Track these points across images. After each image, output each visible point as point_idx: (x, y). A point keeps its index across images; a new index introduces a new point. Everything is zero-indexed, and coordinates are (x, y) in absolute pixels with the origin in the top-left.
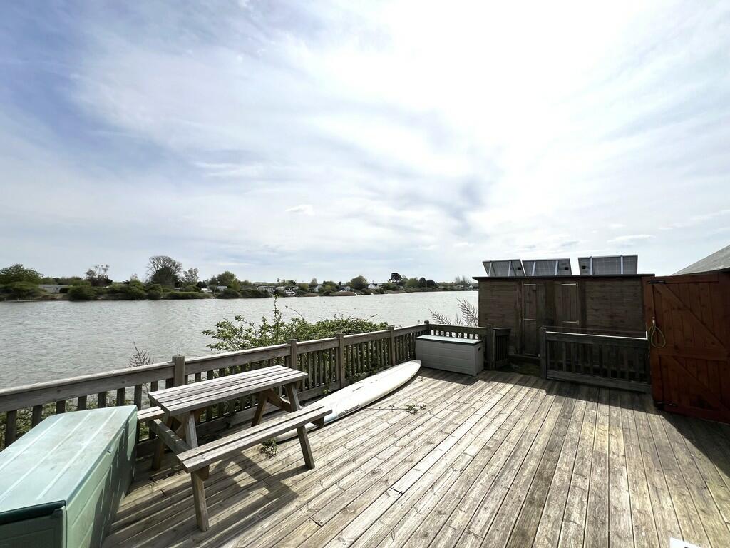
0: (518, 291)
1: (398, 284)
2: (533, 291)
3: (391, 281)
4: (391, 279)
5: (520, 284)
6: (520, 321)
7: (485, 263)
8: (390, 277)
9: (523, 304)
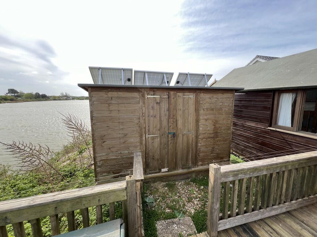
0: (141, 103)
1: (15, 96)
2: (157, 103)
3: (9, 95)
4: (9, 93)
5: (143, 96)
6: (144, 138)
7: (91, 69)
8: (7, 92)
9: (147, 119)
